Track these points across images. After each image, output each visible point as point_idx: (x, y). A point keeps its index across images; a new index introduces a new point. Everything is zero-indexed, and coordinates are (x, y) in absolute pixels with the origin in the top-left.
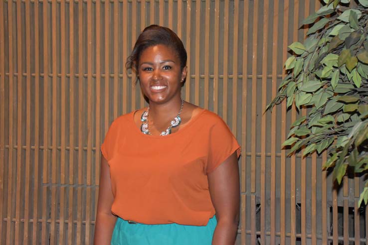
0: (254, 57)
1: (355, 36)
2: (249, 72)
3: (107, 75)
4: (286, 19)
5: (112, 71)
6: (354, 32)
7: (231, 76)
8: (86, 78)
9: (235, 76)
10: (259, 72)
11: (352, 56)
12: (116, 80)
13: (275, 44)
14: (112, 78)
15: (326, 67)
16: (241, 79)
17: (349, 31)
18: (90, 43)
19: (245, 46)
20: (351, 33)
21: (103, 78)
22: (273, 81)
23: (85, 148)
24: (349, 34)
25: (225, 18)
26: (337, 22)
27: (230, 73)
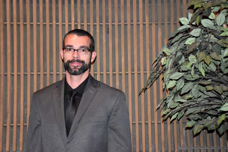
0: (123, 60)
1: (203, 44)
2: (120, 70)
3: (22, 73)
4: (141, 37)
5: (25, 70)
6: (203, 41)
7: (108, 73)
8: (6, 75)
9: (111, 73)
10: (126, 70)
11: (206, 55)
12: (29, 76)
13: (135, 52)
14: (25, 75)
15: (189, 63)
16: (115, 74)
17: (200, 41)
18: (9, 51)
19: (117, 54)
20: (200, 43)
21: (19, 76)
22: (135, 75)
23: (5, 125)
24: (199, 43)
25: (103, 36)
26: (188, 36)
27: (108, 70)
